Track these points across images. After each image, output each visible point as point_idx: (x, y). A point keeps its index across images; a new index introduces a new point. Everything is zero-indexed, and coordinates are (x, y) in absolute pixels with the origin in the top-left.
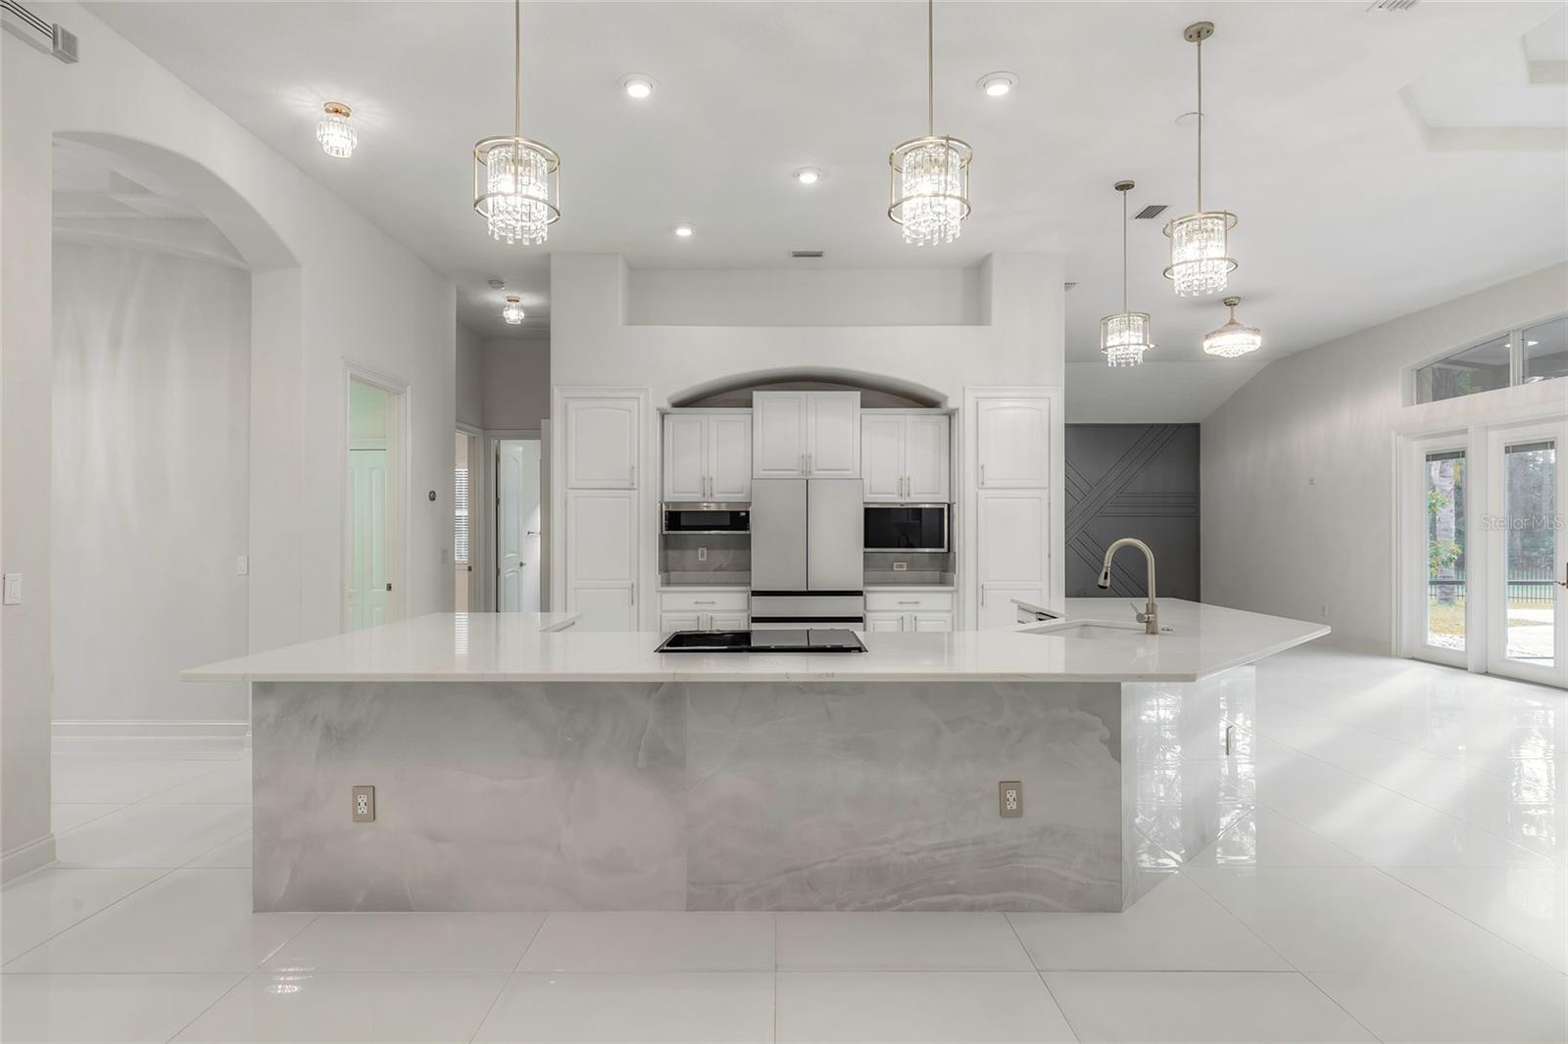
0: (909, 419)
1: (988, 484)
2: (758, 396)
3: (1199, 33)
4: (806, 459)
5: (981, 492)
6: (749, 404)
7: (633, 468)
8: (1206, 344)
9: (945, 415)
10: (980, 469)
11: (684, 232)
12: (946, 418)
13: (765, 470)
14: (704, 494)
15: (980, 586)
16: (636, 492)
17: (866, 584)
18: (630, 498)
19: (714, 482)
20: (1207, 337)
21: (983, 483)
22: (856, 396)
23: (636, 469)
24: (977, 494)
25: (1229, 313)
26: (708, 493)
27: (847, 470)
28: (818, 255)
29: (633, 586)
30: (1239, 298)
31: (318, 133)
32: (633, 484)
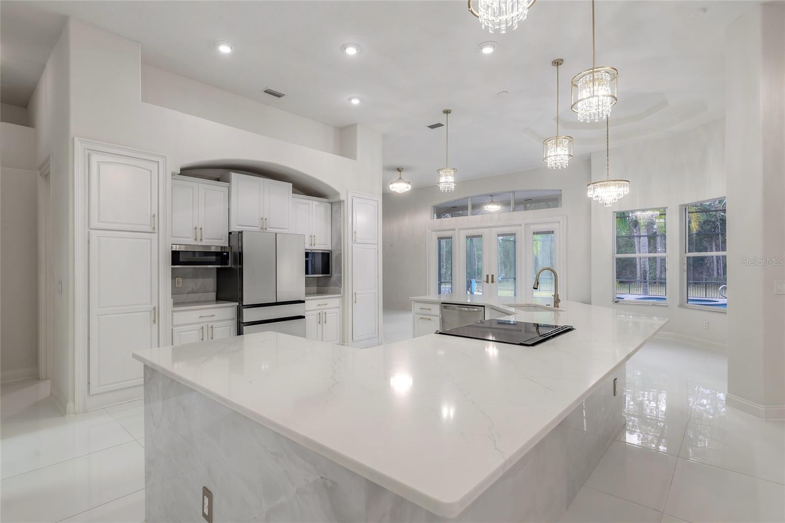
1: (358, 241)
2: (234, 176)
3: (557, 63)
4: (264, 220)
5: (354, 245)
6: (228, 180)
7: (154, 216)
8: (391, 186)
9: (329, 203)
10: (354, 233)
11: (225, 49)
12: (330, 205)
13: (239, 225)
14: (196, 240)
15: (354, 293)
16: (156, 235)
18: (150, 239)
19: (203, 230)
20: (391, 184)
21: (355, 240)
22: (290, 186)
23: (156, 217)
24: (352, 246)
25: (399, 174)
26: (199, 238)
27: (286, 229)
29: (155, 309)
30: (402, 168)
32: (154, 228)
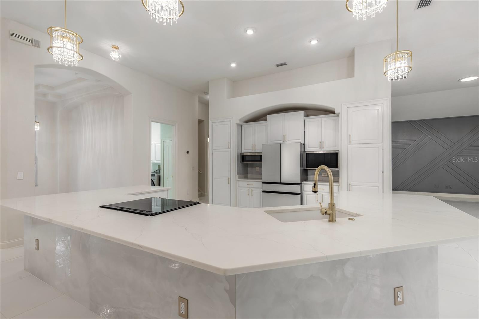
0: (324, 119)
1: (352, 142)
2: (269, 117)
4: (284, 136)
5: (350, 146)
6: (266, 120)
7: (229, 142)
9: (336, 116)
10: (349, 136)
11: (233, 65)
13: (271, 141)
14: (253, 150)
15: (349, 184)
16: (230, 150)
17: (301, 181)
18: (228, 151)
19: (256, 145)
21: (350, 142)
22: (302, 113)
23: (230, 143)
24: (348, 147)
26: (254, 149)
27: (299, 140)
28: (285, 64)
29: (229, 178)
31: (110, 54)
32: (229, 147)
